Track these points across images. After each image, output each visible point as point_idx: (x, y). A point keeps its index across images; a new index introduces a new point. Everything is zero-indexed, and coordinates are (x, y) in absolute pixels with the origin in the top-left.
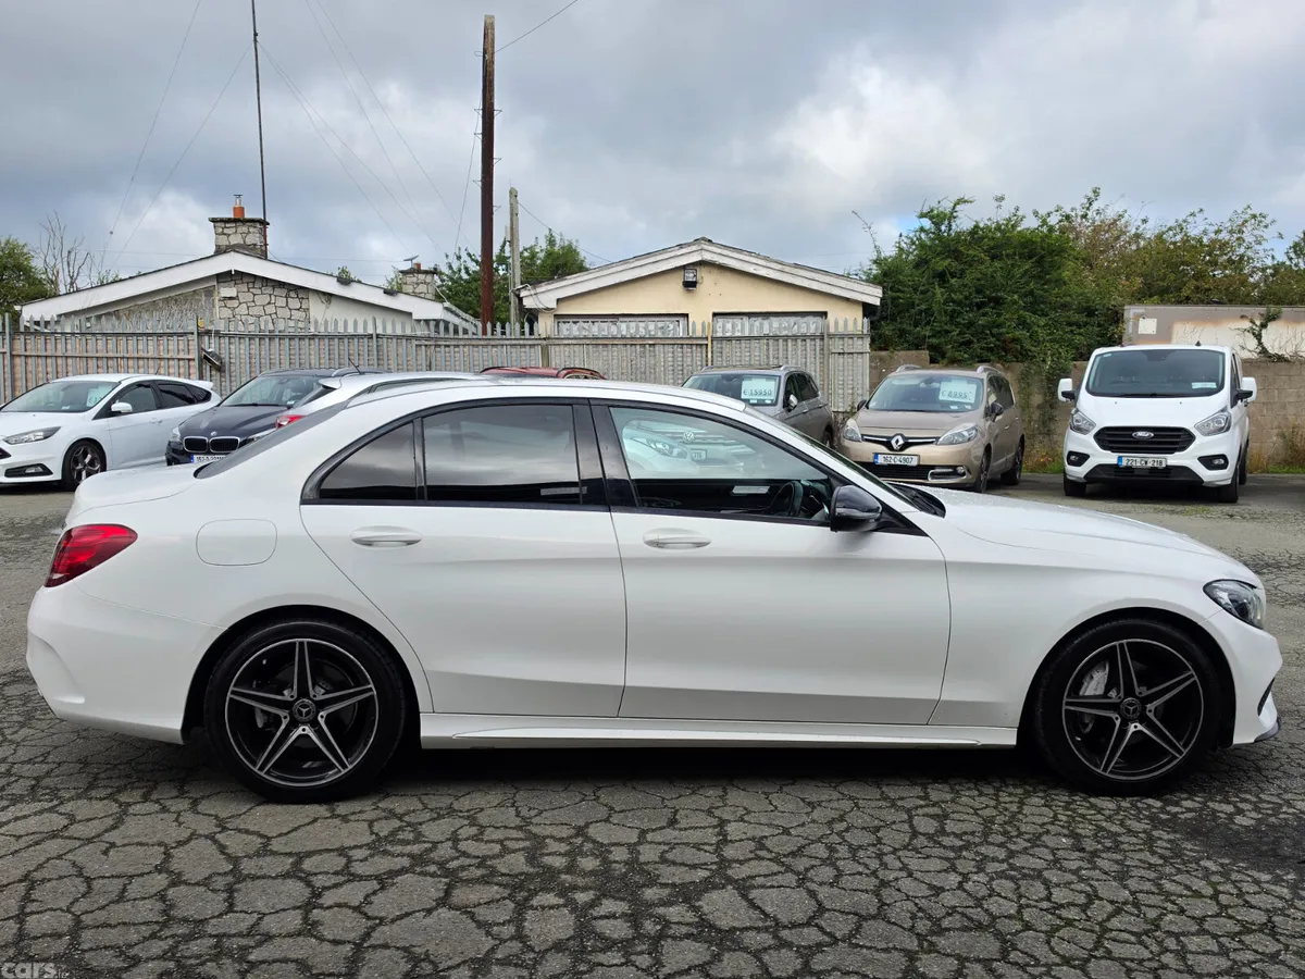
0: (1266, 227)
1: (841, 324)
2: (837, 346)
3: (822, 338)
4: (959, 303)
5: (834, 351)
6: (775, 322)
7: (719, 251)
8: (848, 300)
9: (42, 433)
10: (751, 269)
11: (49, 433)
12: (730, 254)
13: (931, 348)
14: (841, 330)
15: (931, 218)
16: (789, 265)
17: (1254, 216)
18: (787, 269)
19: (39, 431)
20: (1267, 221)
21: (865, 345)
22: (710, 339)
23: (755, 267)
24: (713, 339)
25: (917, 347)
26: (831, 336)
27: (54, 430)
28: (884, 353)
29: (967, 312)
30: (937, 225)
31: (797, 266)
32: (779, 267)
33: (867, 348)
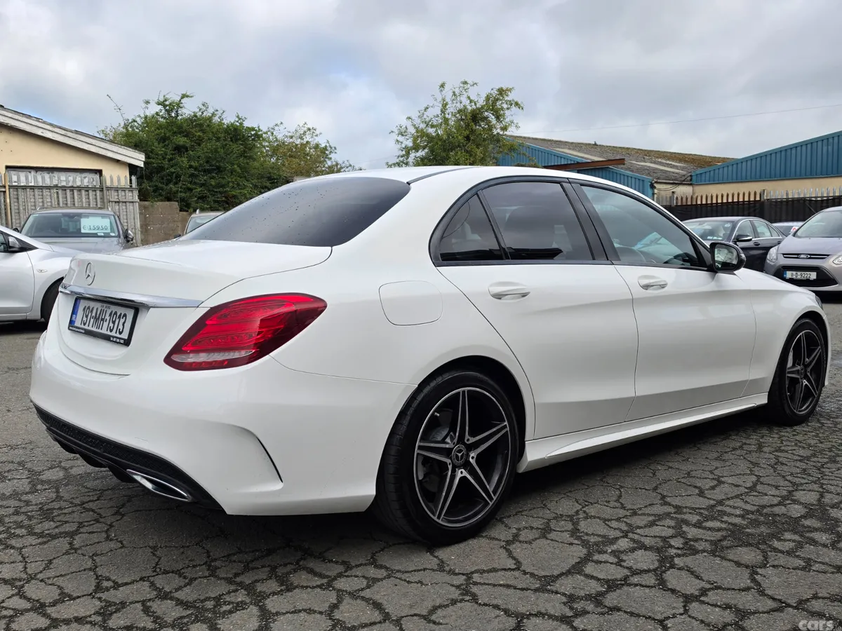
0: (317, 136)
1: (115, 179)
2: (114, 196)
3: (102, 190)
4: (196, 169)
5: (111, 200)
6: (63, 176)
7: (10, 115)
8: (118, 161)
10: (39, 132)
12: (20, 118)
13: (182, 200)
14: (116, 184)
15: (165, 106)
16: (71, 131)
17: (309, 129)
18: (69, 134)
20: (317, 132)
21: (135, 196)
22: (7, 187)
23: (42, 130)
24: (10, 187)
25: (169, 199)
26: (109, 189)
28: (146, 203)
29: (202, 175)
30: (168, 112)
31: (77, 132)
32: (63, 132)
33: (136, 199)
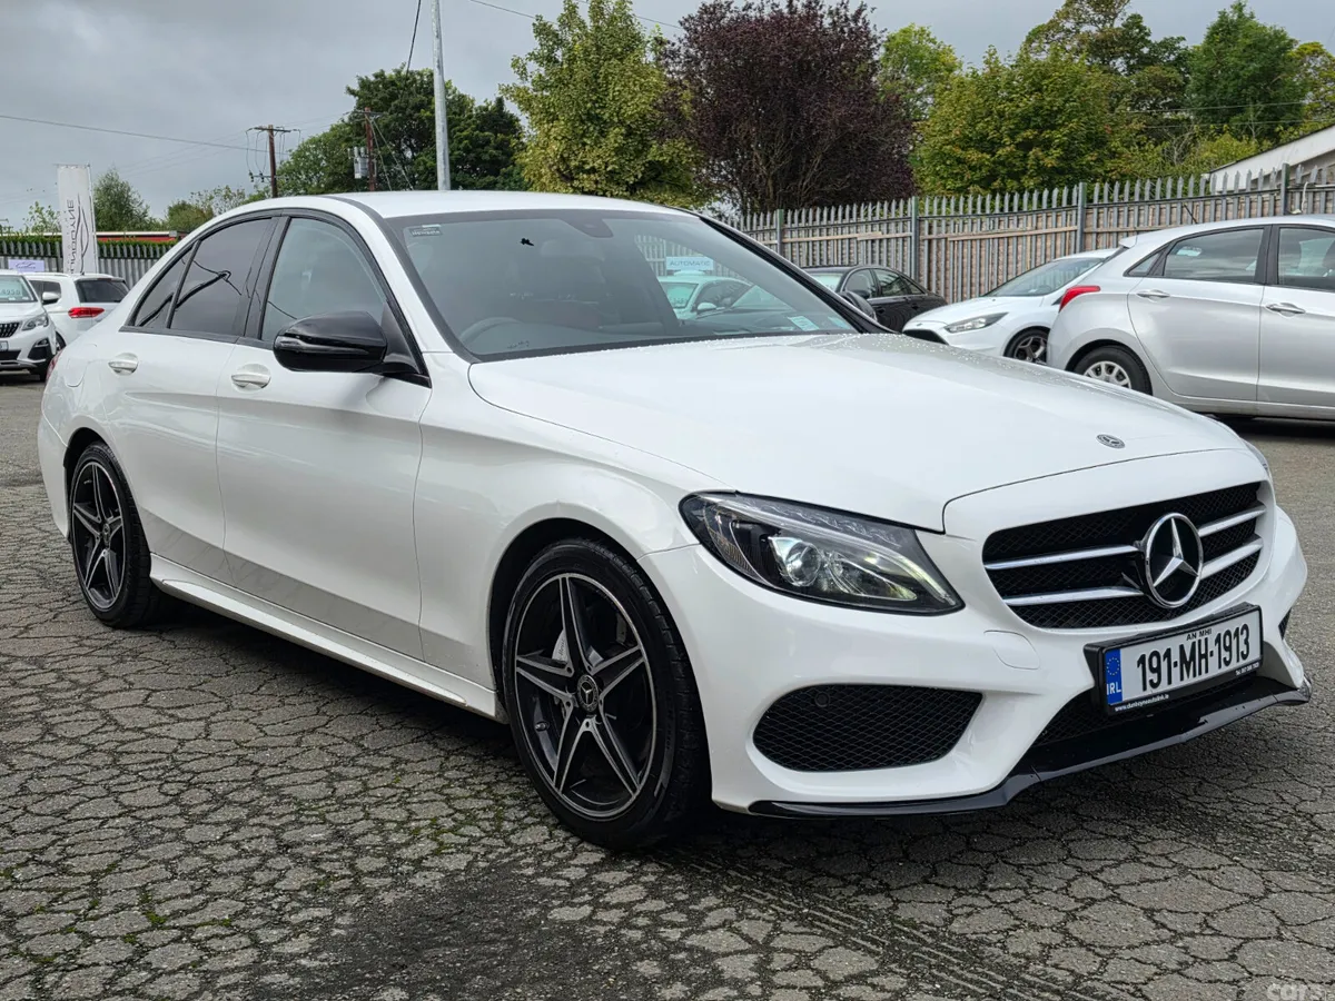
9: (983, 320)
11: (991, 320)
19: (982, 317)
27: (998, 317)
